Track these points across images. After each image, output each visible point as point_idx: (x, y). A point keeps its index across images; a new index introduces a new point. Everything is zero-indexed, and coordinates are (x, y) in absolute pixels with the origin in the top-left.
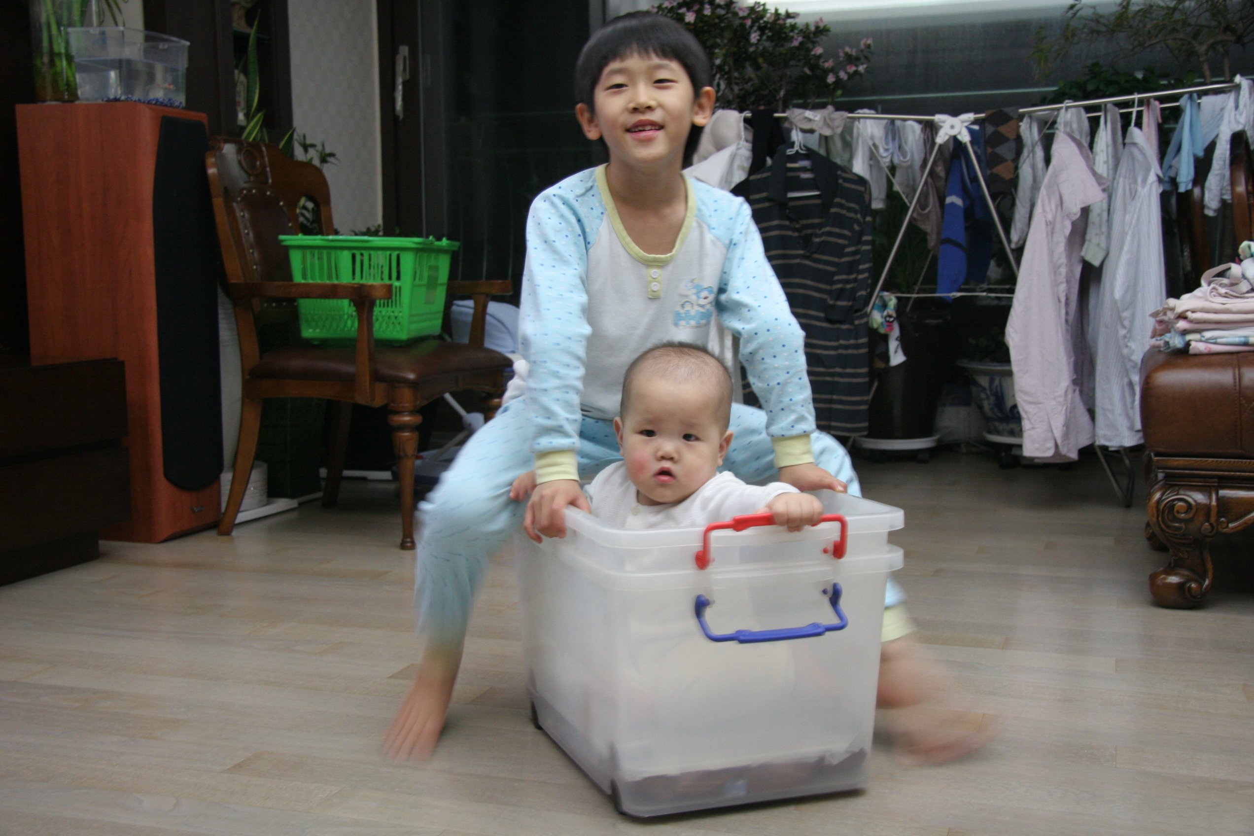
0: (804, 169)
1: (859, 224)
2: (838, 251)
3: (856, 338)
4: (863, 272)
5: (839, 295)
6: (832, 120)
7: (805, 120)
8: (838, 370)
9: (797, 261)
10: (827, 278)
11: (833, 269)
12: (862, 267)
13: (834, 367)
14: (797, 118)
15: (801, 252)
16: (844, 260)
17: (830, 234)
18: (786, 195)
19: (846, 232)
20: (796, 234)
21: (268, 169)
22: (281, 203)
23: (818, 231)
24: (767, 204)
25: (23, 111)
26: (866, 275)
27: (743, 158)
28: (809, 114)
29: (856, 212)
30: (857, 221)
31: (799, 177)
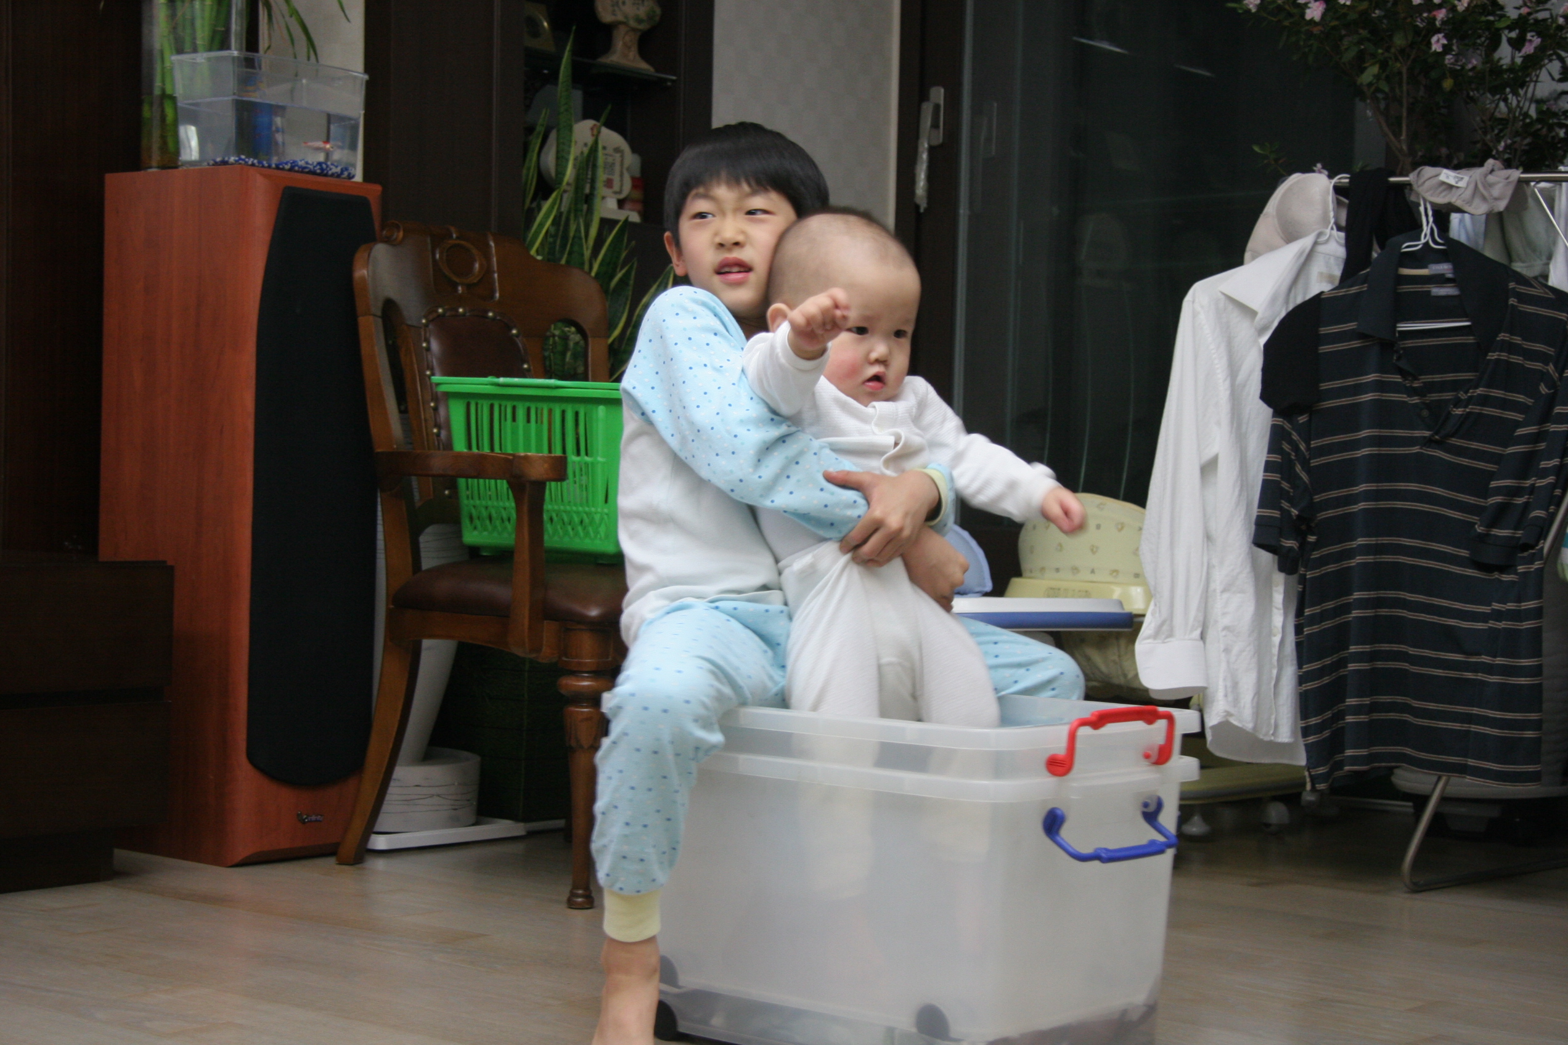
0: (1439, 279)
1: (1552, 384)
2: (1503, 432)
3: (1519, 600)
4: (1544, 473)
5: (1497, 517)
6: (1489, 186)
7: (1443, 187)
8: (1485, 659)
9: (1416, 449)
10: (1478, 483)
11: (1491, 467)
12: (1544, 464)
13: (1479, 654)
14: (1428, 184)
15: (1427, 433)
16: (1511, 450)
17: (1485, 401)
18: (1395, 327)
19: (1521, 398)
20: (1415, 400)
21: (496, 275)
22: (514, 332)
23: (1463, 396)
24: (1355, 344)
25: (117, 183)
26: (1551, 479)
27: (1332, 261)
28: (1447, 176)
29: (1544, 358)
30: (1543, 376)
31: (1429, 292)
